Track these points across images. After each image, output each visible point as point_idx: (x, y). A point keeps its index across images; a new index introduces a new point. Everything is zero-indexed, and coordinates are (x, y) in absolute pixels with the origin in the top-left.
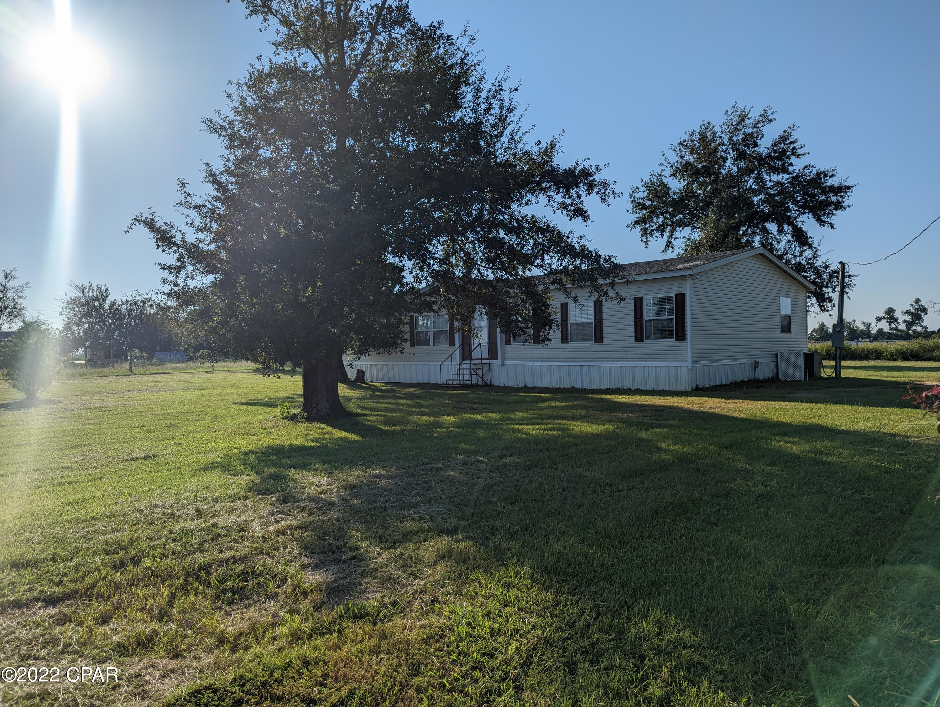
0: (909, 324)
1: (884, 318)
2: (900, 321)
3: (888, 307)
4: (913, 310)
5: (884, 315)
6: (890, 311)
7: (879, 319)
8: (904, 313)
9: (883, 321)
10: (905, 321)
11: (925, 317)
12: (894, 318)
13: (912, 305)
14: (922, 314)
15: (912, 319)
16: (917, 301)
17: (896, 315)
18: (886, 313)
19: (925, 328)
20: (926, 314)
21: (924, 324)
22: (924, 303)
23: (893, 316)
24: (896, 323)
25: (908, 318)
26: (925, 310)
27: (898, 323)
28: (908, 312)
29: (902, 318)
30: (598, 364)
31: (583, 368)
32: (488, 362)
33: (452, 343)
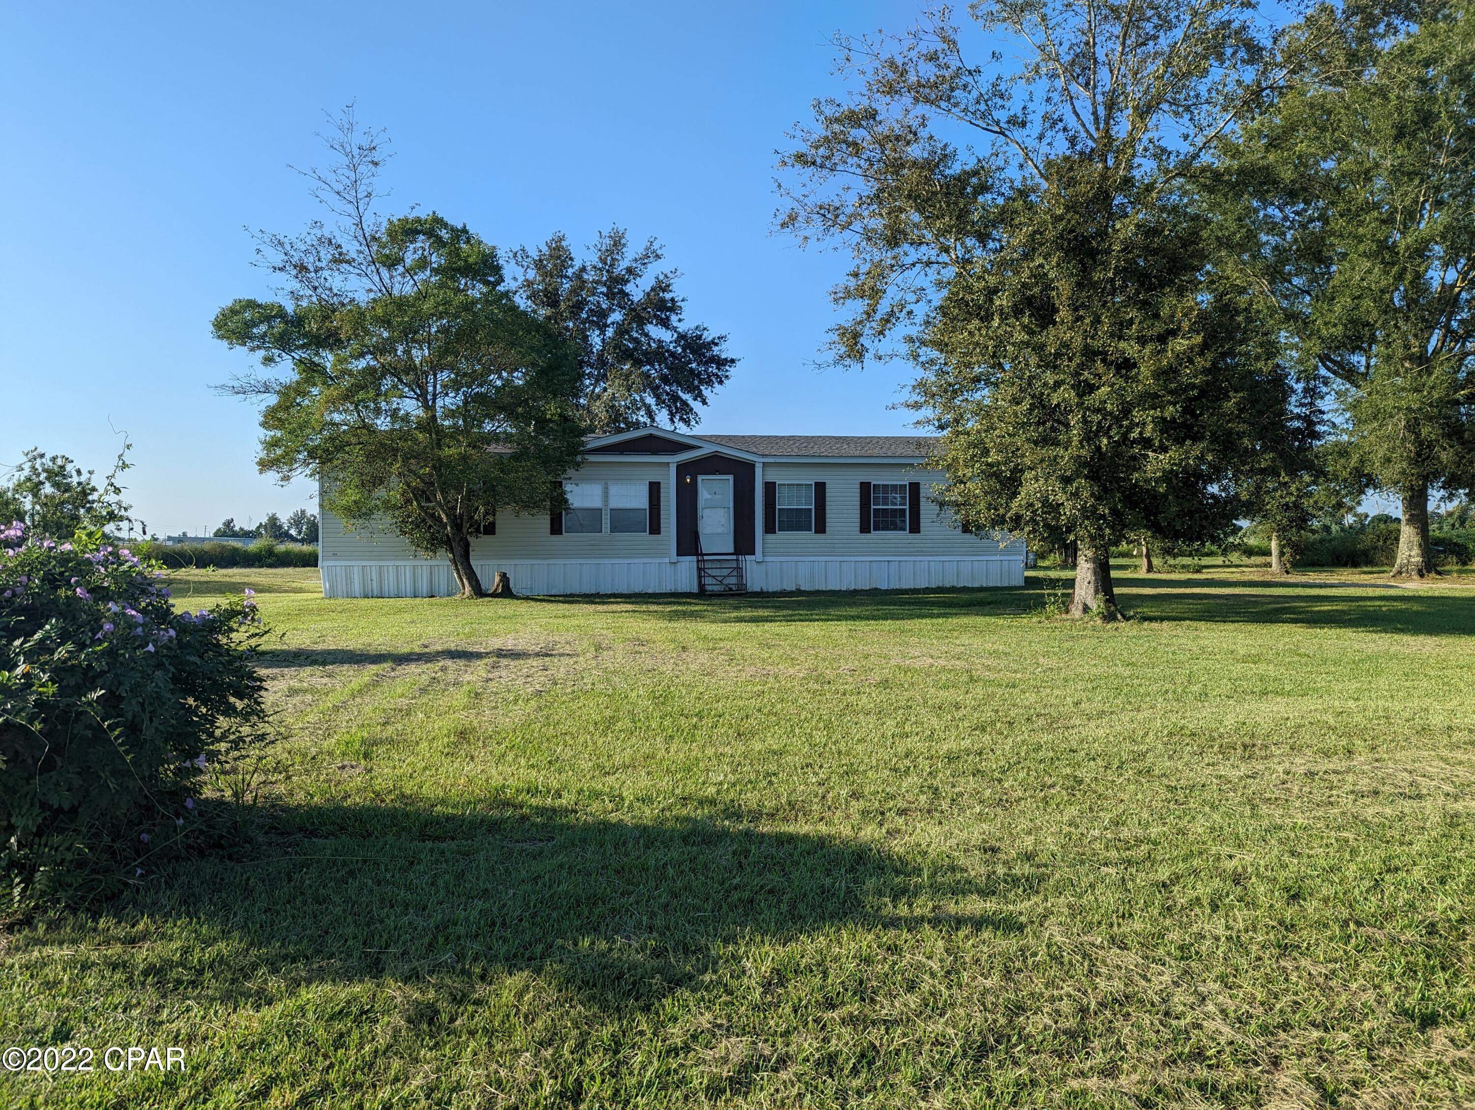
30: (913, 558)
31: (892, 564)
32: (734, 557)
33: (655, 529)
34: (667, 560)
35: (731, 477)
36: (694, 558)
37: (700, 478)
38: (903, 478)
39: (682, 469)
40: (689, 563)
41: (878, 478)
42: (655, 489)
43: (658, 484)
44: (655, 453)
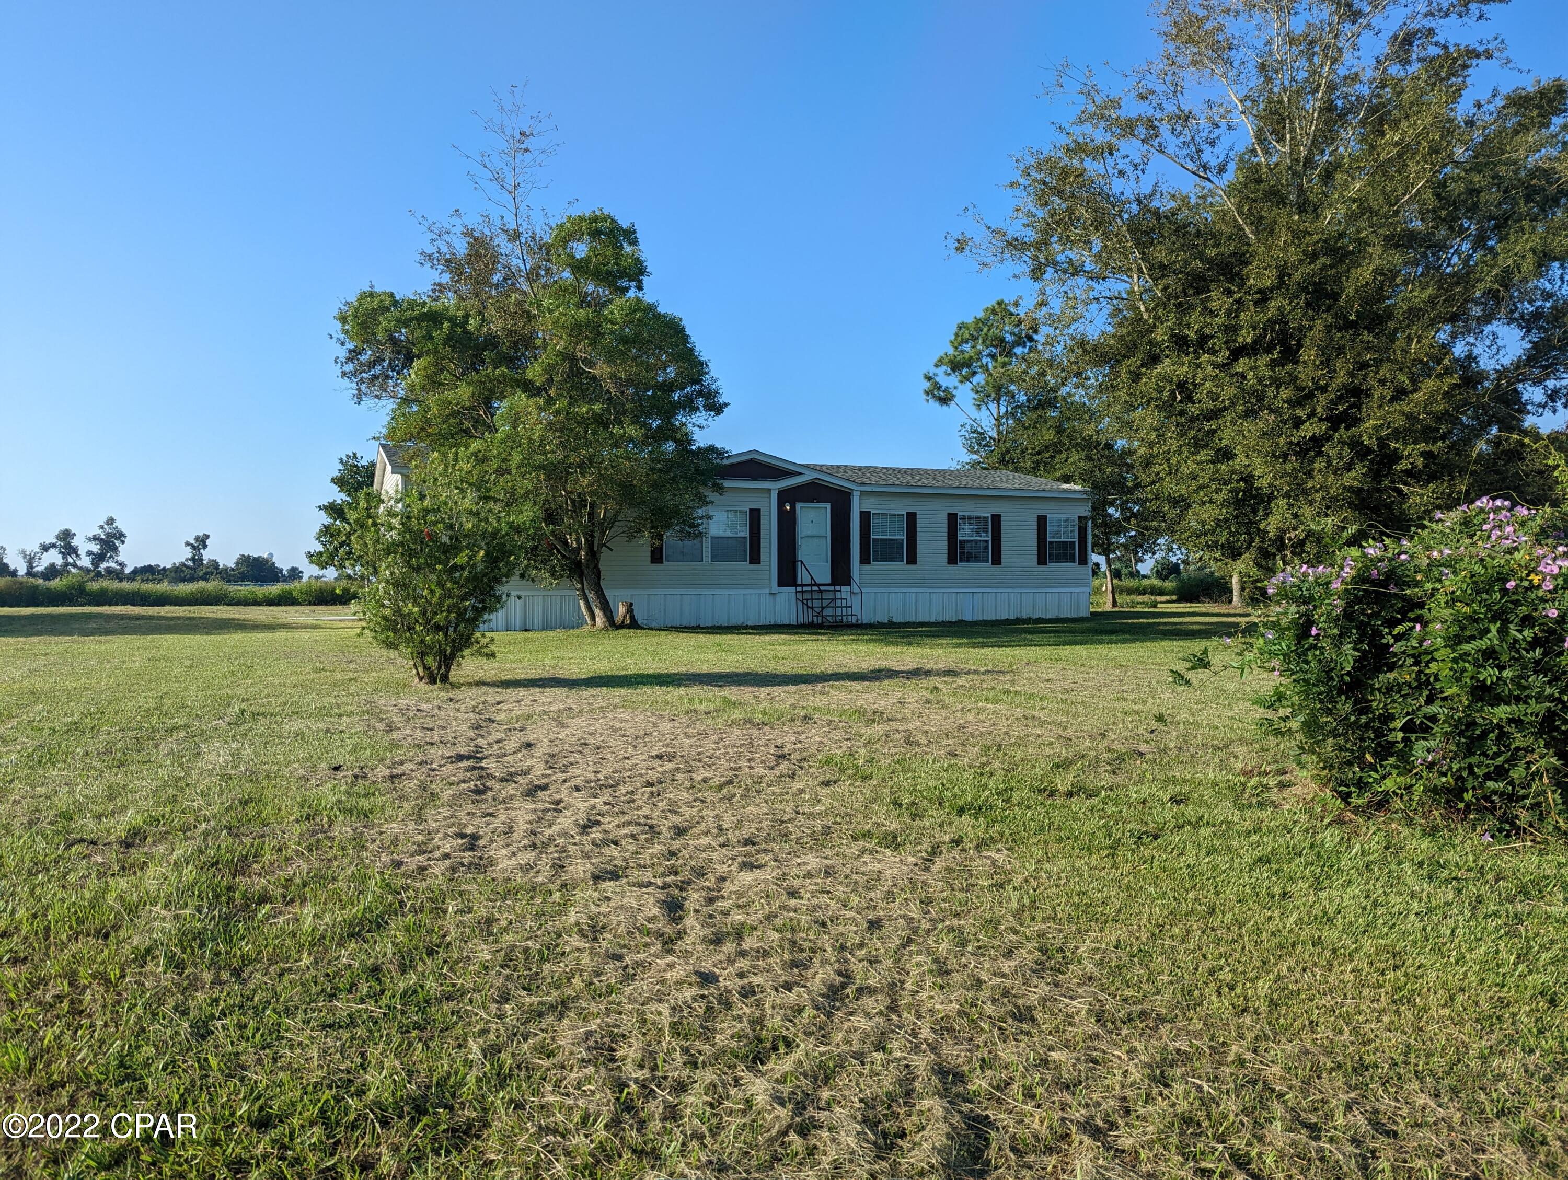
0: (98, 558)
1: (54, 546)
2: (82, 552)
3: (63, 528)
4: (103, 537)
5: (54, 541)
6: (66, 536)
7: (45, 548)
8: (90, 539)
9: (52, 551)
10: (89, 553)
11: (121, 548)
12: (71, 547)
13: (102, 527)
14: (117, 543)
15: (101, 549)
16: (111, 521)
17: (75, 542)
18: (58, 537)
19: (122, 565)
20: (123, 542)
21: (120, 558)
22: (120, 525)
23: (69, 543)
24: (74, 556)
25: (95, 548)
26: (121, 536)
27: (78, 556)
28: (96, 538)
29: (85, 547)
30: (995, 590)
31: (976, 596)
32: (832, 588)
33: (755, 558)
34: (767, 591)
35: (828, 506)
36: (793, 589)
37: (799, 505)
38: (985, 510)
39: (785, 496)
40: (788, 592)
41: (963, 509)
42: (755, 516)
43: (758, 512)
44: (755, 478)
